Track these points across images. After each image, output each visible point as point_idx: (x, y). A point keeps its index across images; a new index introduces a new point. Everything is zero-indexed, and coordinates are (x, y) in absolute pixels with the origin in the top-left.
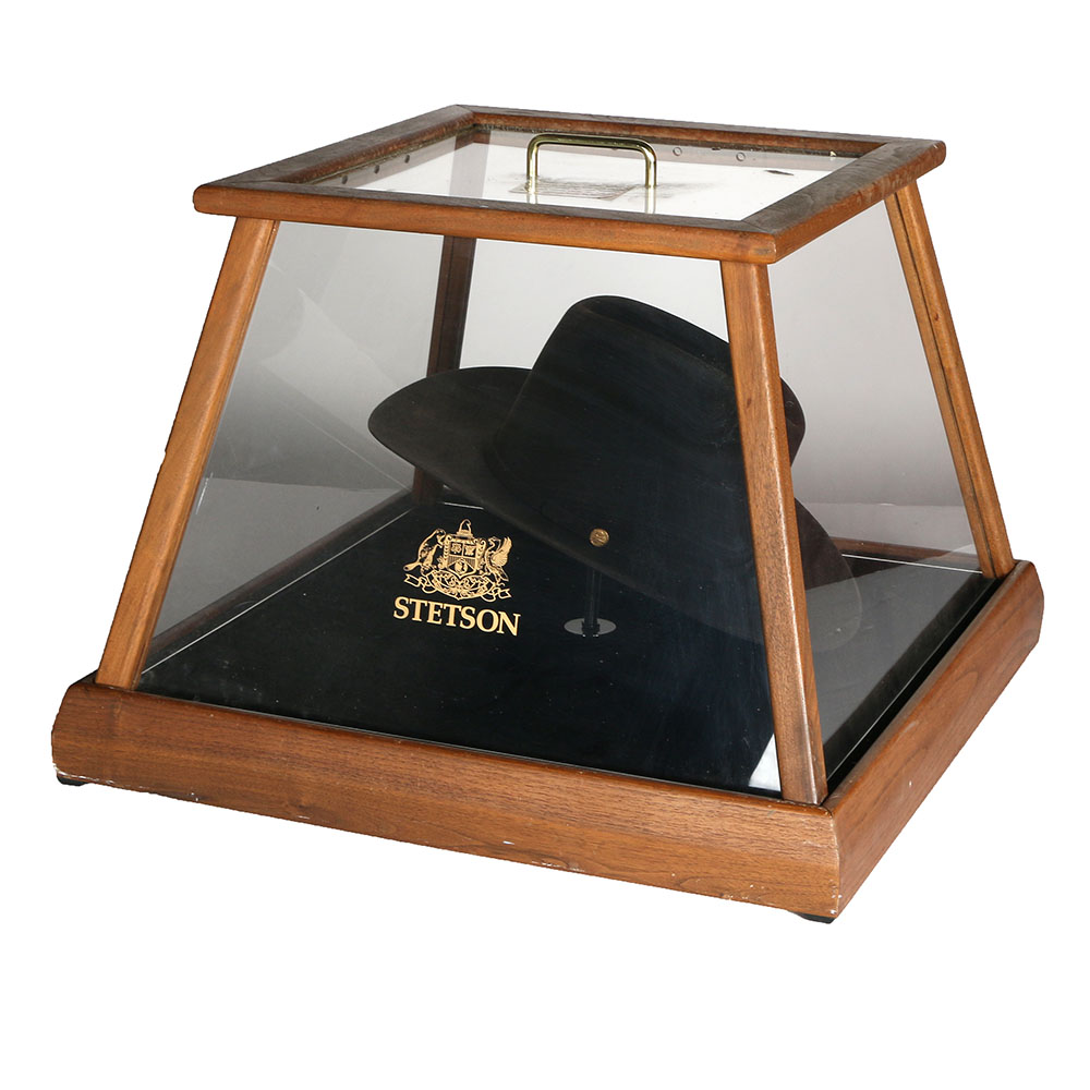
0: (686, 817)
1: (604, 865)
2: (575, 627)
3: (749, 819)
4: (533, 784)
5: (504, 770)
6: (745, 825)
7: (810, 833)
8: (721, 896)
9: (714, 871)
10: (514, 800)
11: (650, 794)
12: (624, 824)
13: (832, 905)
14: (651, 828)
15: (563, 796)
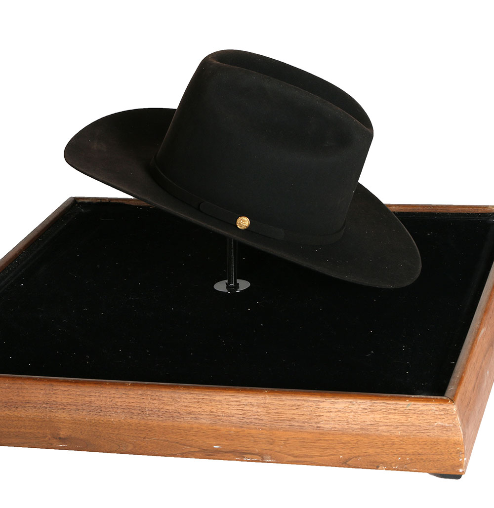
0: (347, 414)
1: (289, 455)
2: (221, 286)
3: (393, 411)
4: (232, 403)
5: (209, 396)
6: (391, 416)
7: (439, 416)
8: (377, 468)
9: (371, 451)
10: (219, 416)
11: (319, 401)
12: (303, 425)
13: (460, 466)
14: (322, 426)
15: (254, 409)
